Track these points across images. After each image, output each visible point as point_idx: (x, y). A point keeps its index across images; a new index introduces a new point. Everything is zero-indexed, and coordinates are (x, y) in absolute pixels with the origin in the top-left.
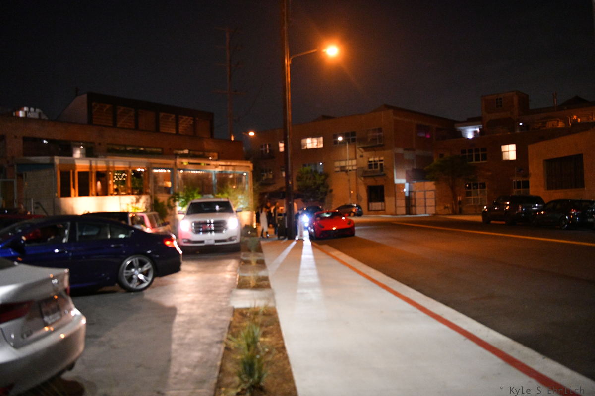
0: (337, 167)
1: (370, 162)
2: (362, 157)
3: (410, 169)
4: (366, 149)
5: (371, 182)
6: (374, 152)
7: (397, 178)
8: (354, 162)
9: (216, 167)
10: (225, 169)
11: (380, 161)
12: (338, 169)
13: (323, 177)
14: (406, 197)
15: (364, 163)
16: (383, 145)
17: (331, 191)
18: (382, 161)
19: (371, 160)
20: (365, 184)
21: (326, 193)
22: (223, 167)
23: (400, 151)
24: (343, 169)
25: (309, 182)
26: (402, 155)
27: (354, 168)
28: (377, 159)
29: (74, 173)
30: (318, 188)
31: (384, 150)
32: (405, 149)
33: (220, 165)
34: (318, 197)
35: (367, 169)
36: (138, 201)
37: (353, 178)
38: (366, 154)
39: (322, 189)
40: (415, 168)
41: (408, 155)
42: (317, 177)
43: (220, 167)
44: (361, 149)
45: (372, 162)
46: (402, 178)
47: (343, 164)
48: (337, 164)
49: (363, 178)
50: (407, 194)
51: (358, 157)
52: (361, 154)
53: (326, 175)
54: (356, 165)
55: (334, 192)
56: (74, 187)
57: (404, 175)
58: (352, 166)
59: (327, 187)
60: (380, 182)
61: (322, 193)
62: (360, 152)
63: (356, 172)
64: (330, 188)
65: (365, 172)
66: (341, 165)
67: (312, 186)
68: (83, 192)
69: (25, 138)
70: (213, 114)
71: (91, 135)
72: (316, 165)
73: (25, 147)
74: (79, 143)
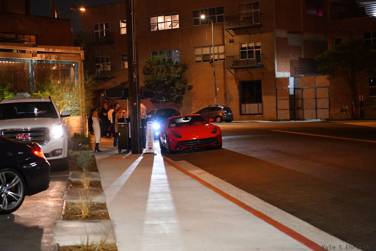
0: (199, 56)
1: (242, 49)
2: (232, 41)
3: (296, 58)
4: (237, 31)
5: (244, 76)
6: (248, 35)
7: (278, 71)
8: (221, 49)
9: (34, 55)
10: (46, 58)
11: (256, 47)
12: (200, 59)
13: (179, 69)
14: (291, 96)
15: (235, 50)
16: (260, 26)
17: (190, 88)
18: (259, 47)
19: (243, 46)
20: (236, 79)
21: (183, 91)
22: (44, 55)
23: (283, 34)
24: (206, 58)
25: (162, 76)
26: (285, 40)
27: (222, 57)
28: (252, 45)
30: (173, 84)
31: (261, 32)
32: (289, 32)
33: (38, 52)
34: (174, 96)
35: (238, 58)
37: (219, 69)
38: (237, 38)
39: (177, 84)
40: (303, 57)
41: (294, 40)
42: (172, 68)
43: (39, 55)
44: (231, 31)
45: (245, 48)
46: (285, 71)
47: (206, 51)
48: (198, 51)
49: (233, 71)
50: (292, 92)
51: (227, 42)
52: (231, 38)
53: (185, 67)
54: (224, 53)
55: (193, 90)
57: (288, 66)
58: (219, 54)
59: (185, 83)
60: (256, 75)
61: (177, 91)
62: (229, 35)
63: (224, 62)
64: (189, 84)
65: (236, 62)
66: (204, 53)
67: (164, 81)
72: (170, 52)
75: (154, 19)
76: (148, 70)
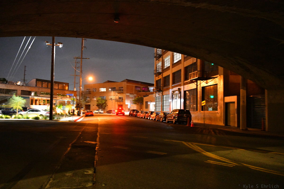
0: (110, 98)
1: (119, 97)
6: (120, 94)
12: (110, 99)
14: (129, 109)
16: (123, 92)
17: (107, 105)
18: (122, 97)
20: (117, 104)
25: (100, 102)
26: (129, 96)
27: (115, 99)
29: (34, 100)
30: (103, 104)
31: (123, 94)
36: (48, 107)
37: (114, 101)
40: (133, 100)
42: (103, 101)
44: (117, 93)
51: (116, 95)
53: (106, 101)
56: (34, 103)
57: (129, 102)
60: (121, 103)
61: (104, 106)
67: (101, 104)
68: (36, 104)
69: (22, 91)
70: (68, 83)
71: (36, 89)
72: (103, 97)
73: (21, 92)
74: (33, 91)
75: (100, 89)
76: (98, 101)
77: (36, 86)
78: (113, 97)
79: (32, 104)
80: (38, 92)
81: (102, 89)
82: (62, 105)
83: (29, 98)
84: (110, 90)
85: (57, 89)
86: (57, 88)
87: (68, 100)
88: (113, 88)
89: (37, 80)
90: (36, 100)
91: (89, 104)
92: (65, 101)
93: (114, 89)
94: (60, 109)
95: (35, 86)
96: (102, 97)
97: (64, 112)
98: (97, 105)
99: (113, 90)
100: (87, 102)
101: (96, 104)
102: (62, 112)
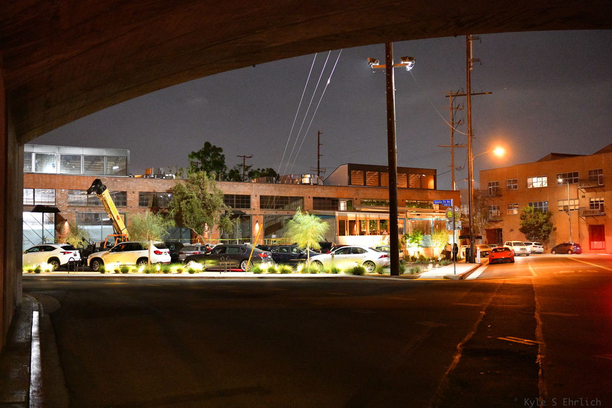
0: (561, 206)
1: (591, 202)
2: (583, 197)
4: (587, 190)
5: (592, 221)
6: (595, 193)
8: (577, 202)
9: (433, 216)
10: (440, 217)
11: (601, 201)
12: (562, 208)
13: (545, 216)
15: (586, 203)
16: (604, 186)
17: (555, 229)
18: (603, 201)
19: (592, 200)
20: (587, 223)
21: (549, 232)
24: (566, 209)
25: (531, 221)
27: (577, 207)
28: (598, 199)
29: (347, 221)
30: (541, 226)
31: (604, 191)
33: (436, 215)
34: (541, 235)
35: (588, 209)
36: (384, 239)
37: (574, 216)
38: (587, 195)
39: (545, 227)
42: (540, 215)
44: (583, 190)
45: (593, 202)
47: (566, 203)
48: (561, 203)
49: (584, 218)
51: (580, 197)
52: (583, 194)
53: (550, 214)
54: (578, 205)
55: (556, 231)
56: (347, 230)
58: (575, 205)
59: (551, 225)
60: (600, 221)
61: (544, 231)
62: (582, 192)
63: (578, 211)
64: (554, 226)
65: (587, 212)
66: (565, 205)
67: (534, 224)
68: (351, 233)
69: (314, 198)
70: (435, 170)
71: (351, 193)
72: (541, 204)
73: (314, 204)
74: (344, 199)
75: (529, 180)
76: (523, 216)
77: (350, 183)
78: (572, 202)
79: (342, 233)
80: (356, 199)
81: (535, 179)
82: (421, 232)
83: (334, 216)
84: (560, 180)
85: (403, 188)
86: (405, 186)
87: (436, 217)
88: (570, 175)
89: (352, 167)
90: (352, 223)
91: (498, 226)
92: (428, 222)
93: (572, 178)
94: (417, 244)
95: (346, 184)
96: (536, 205)
97: (428, 254)
98: (524, 230)
99: (571, 182)
100: (490, 221)
101: (521, 226)
102: (422, 251)
